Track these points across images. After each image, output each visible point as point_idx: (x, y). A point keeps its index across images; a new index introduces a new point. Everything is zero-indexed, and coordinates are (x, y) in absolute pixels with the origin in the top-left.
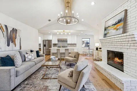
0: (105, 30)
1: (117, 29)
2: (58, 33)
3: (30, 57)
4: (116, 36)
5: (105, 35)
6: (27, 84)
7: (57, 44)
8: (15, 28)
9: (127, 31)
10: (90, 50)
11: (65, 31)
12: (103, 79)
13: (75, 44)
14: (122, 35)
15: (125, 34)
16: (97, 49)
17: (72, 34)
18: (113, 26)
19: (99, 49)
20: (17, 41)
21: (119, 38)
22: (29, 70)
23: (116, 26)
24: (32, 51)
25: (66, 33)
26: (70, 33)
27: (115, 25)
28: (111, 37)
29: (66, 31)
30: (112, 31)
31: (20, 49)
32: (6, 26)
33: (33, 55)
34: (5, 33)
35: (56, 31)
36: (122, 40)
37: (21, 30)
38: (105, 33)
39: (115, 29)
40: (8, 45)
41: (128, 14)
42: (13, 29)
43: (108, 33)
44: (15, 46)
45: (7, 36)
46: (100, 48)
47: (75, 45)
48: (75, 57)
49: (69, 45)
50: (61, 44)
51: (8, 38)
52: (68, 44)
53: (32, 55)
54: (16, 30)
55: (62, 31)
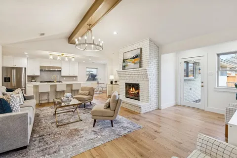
0: (124, 61)
1: (135, 63)
2: (51, 57)
4: (134, 69)
5: (124, 67)
7: (38, 76)
9: (142, 66)
10: (100, 85)
12: (126, 111)
13: (76, 77)
14: (139, 69)
15: (141, 69)
16: (112, 83)
18: (131, 59)
19: (114, 83)
21: (136, 71)
23: (133, 60)
25: (66, 59)
26: (73, 60)
27: (133, 58)
28: (130, 70)
29: (65, 55)
30: (130, 64)
35: (48, 53)
36: (138, 73)
38: (124, 65)
39: (133, 62)
41: (143, 51)
43: (127, 65)
46: (116, 82)
47: (75, 79)
48: (89, 95)
49: (64, 79)
50: (46, 76)
52: (62, 76)
53: (19, 96)
55: (60, 54)
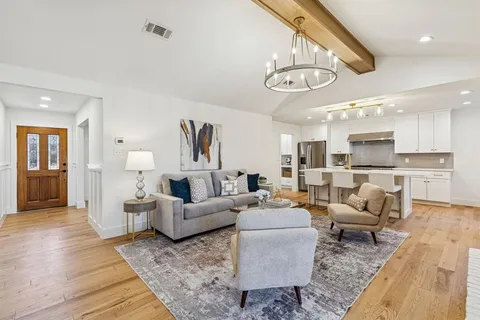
2: (329, 117)
3: (229, 188)
6: (203, 241)
8: (208, 122)
11: (357, 105)
13: (446, 155)
17: (411, 111)
20: (213, 150)
22: (215, 215)
24: (240, 174)
26: (379, 111)
29: (359, 103)
31: (220, 168)
32: (192, 122)
33: (236, 184)
34: (190, 136)
37: (221, 126)
40: (196, 159)
42: (205, 124)
44: (209, 161)
45: (194, 142)
47: (442, 161)
48: (365, 209)
49: (407, 160)
50: (364, 155)
51: (194, 145)
52: (399, 155)
53: (233, 184)
54: (211, 127)
55: (346, 105)
